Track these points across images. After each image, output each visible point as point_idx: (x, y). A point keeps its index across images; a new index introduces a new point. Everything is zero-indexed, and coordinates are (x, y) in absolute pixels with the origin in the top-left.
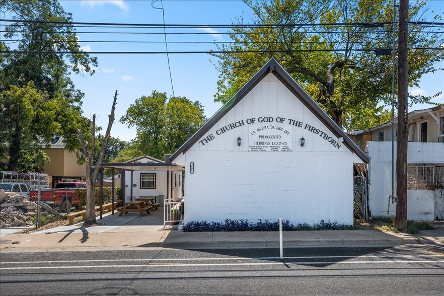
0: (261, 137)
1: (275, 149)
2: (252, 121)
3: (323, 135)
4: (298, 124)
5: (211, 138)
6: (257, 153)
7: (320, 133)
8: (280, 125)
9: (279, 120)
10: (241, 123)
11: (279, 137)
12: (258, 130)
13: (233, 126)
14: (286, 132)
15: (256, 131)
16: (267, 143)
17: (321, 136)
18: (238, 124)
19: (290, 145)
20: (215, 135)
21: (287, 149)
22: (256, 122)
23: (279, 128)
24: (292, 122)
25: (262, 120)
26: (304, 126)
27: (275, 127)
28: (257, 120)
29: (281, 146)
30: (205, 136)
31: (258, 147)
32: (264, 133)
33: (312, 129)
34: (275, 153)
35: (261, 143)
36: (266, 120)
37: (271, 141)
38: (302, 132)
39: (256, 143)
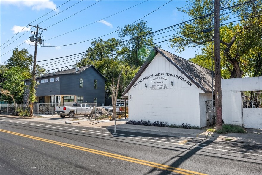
0: (155, 83)
1: (161, 88)
2: (152, 76)
3: (183, 79)
4: (171, 75)
5: (137, 85)
6: (154, 90)
7: (181, 78)
8: (163, 76)
9: (162, 74)
10: (148, 77)
11: (162, 82)
12: (154, 80)
13: (144, 79)
14: (165, 79)
15: (153, 80)
16: (157, 86)
17: (182, 80)
18: (146, 78)
19: (167, 86)
20: (138, 83)
21: (165, 88)
22: (153, 76)
23: (162, 78)
24: (168, 74)
25: (155, 75)
26: (174, 76)
27: (161, 78)
28: (153, 75)
29: (163, 86)
30: (134, 85)
31: (154, 88)
32: (156, 81)
33: (177, 77)
34: (161, 90)
35: (155, 86)
36: (157, 75)
37: (159, 84)
38: (173, 79)
39: (153, 86)
